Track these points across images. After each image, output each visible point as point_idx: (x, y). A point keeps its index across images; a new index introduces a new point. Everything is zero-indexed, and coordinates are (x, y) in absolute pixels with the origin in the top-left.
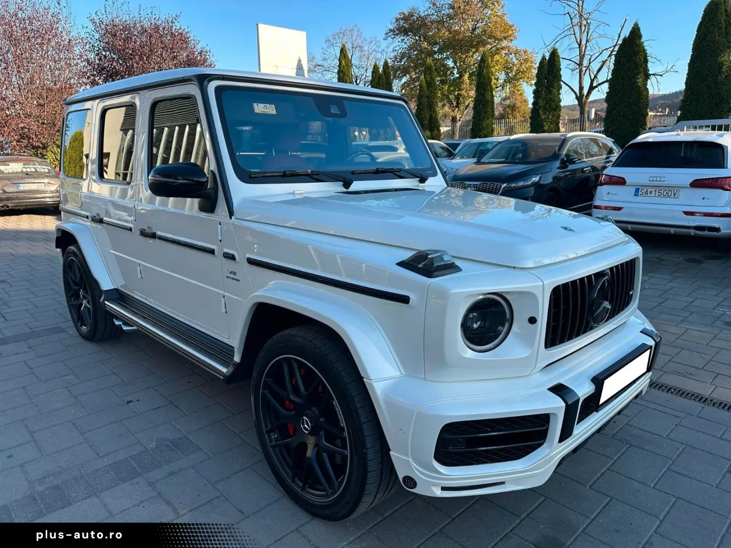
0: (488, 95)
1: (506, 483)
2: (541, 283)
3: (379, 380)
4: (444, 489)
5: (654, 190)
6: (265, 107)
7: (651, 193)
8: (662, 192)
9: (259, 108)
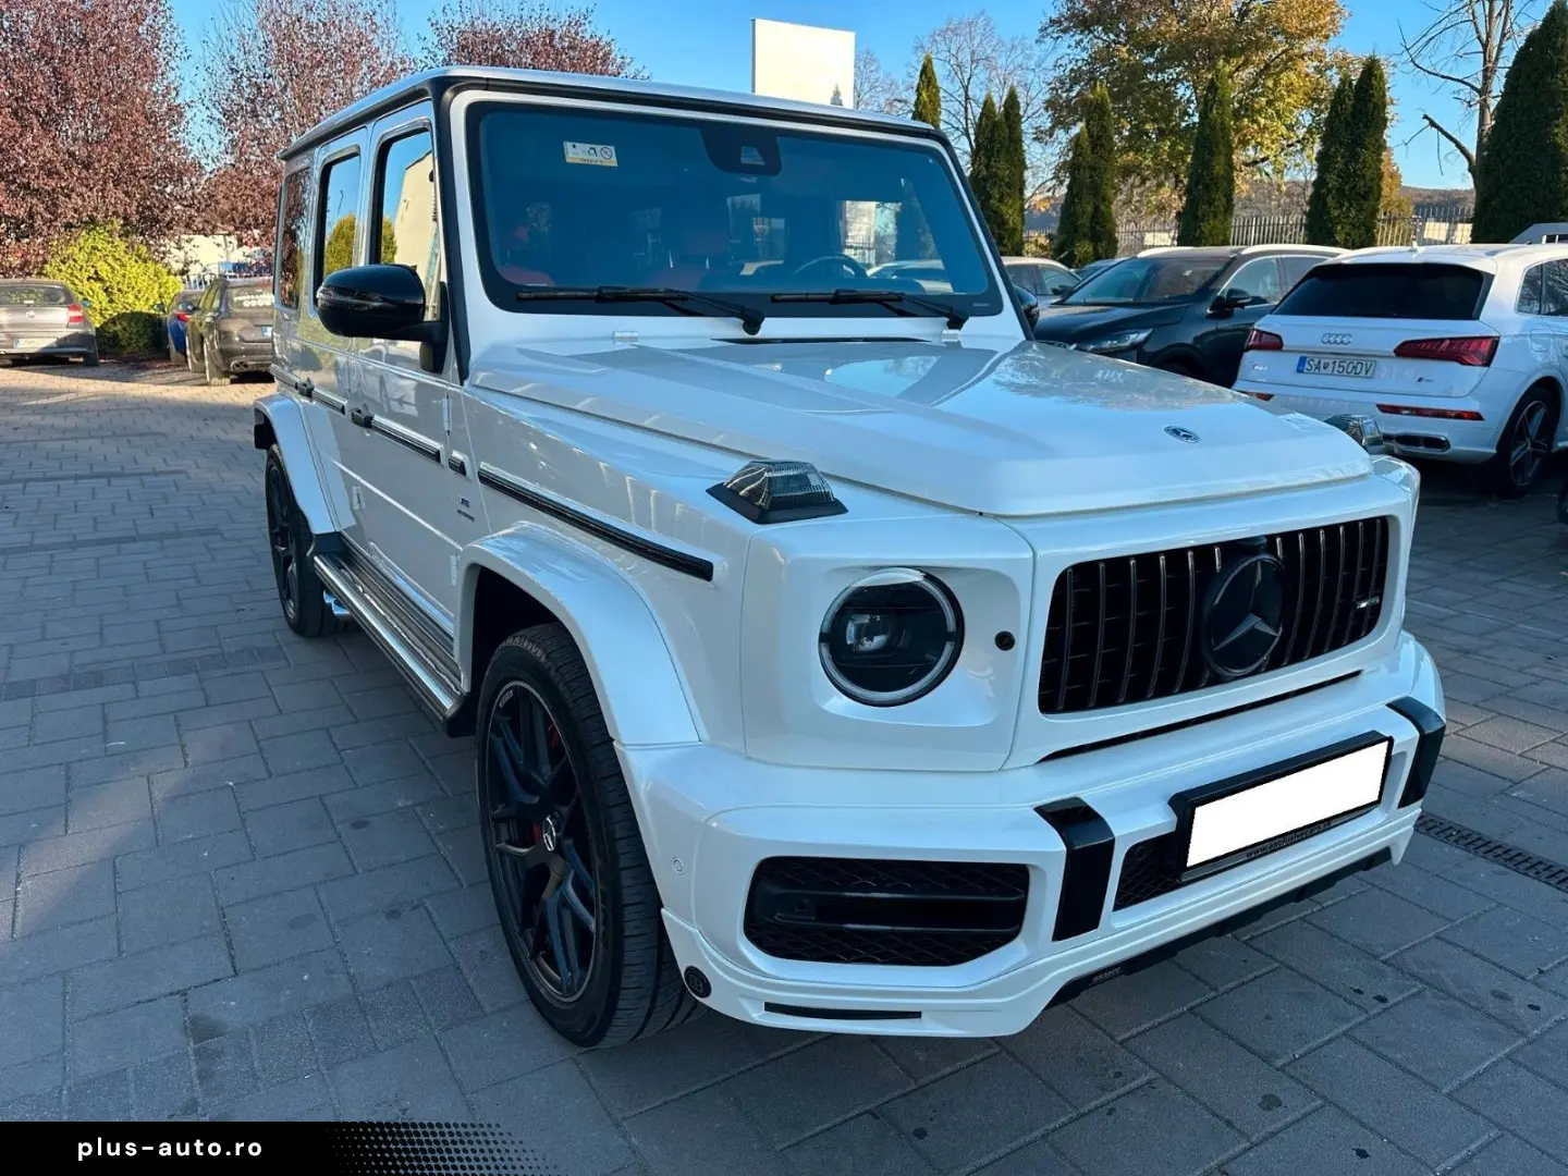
0: (1219, 164)
1: (923, 1015)
2: (1029, 555)
3: (645, 747)
4: (770, 1007)
5: (1331, 362)
6: (592, 152)
7: (1325, 368)
8: (1345, 365)
9: (576, 153)
